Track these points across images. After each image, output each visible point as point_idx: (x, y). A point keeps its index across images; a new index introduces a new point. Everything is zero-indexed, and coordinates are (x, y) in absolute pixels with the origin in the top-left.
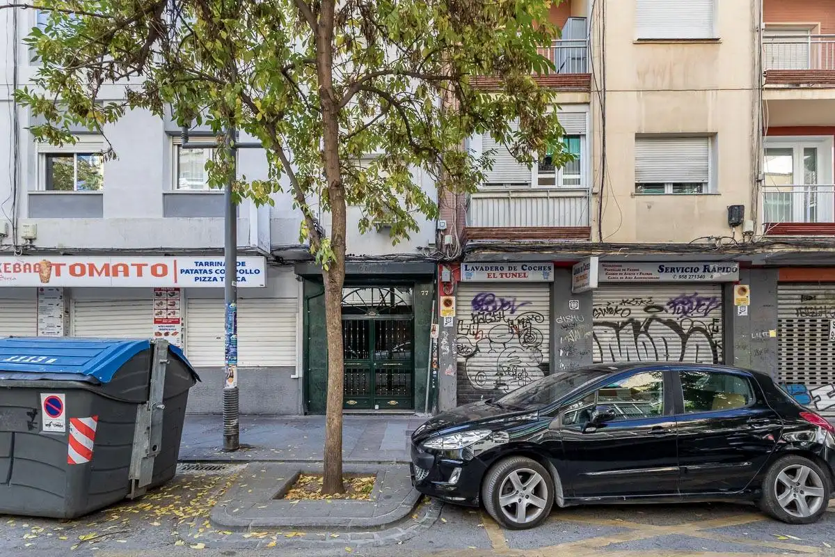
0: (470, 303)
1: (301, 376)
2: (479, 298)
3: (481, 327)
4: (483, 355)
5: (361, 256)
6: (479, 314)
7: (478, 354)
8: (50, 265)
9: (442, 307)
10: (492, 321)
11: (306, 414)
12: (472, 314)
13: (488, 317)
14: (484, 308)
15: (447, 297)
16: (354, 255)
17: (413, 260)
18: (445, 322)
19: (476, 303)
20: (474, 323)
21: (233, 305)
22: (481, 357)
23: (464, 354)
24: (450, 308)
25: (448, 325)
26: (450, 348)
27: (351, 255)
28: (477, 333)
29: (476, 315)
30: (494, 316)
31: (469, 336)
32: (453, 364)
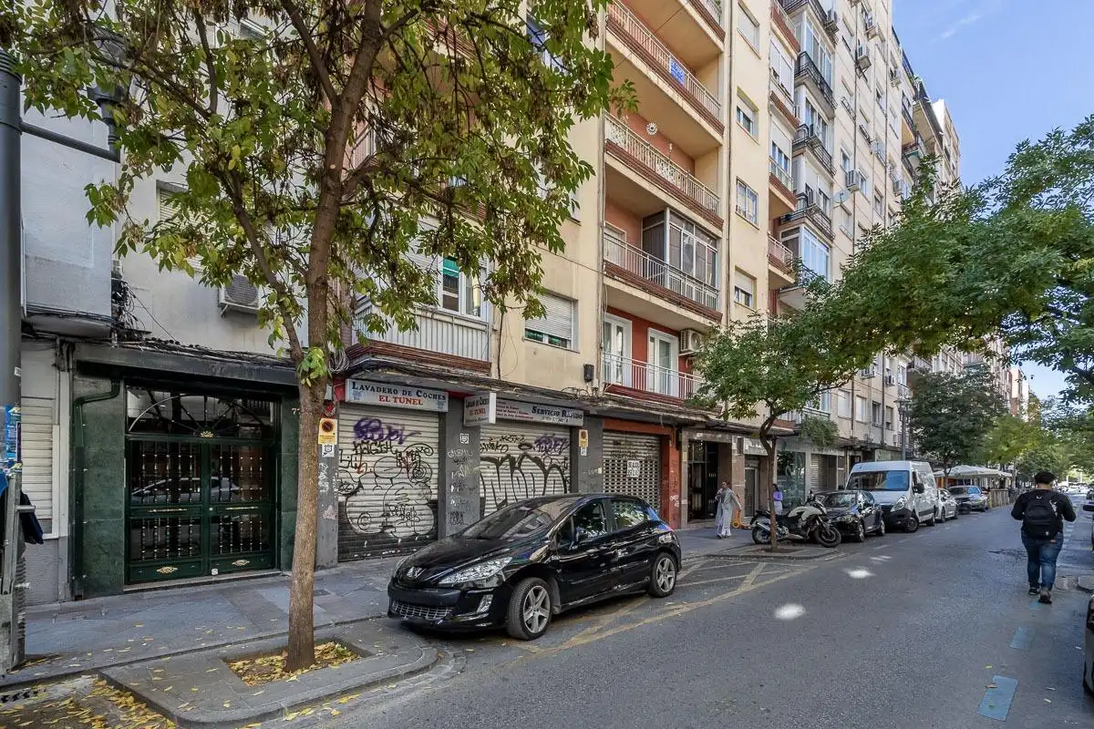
0: (352, 429)
1: (65, 533)
2: (363, 424)
3: (364, 458)
4: (366, 492)
5: (191, 346)
6: (363, 442)
7: (361, 492)
9: (321, 432)
10: (377, 452)
11: (78, 598)
12: (354, 443)
13: (374, 447)
14: (369, 435)
15: (327, 420)
16: (177, 343)
18: (324, 451)
19: (358, 429)
20: (357, 454)
21: (15, 409)
22: (365, 494)
23: (344, 492)
24: (330, 434)
25: (328, 455)
26: (331, 485)
27: (172, 342)
28: (360, 466)
29: (359, 444)
30: (380, 446)
31: (350, 469)
32: (333, 505)
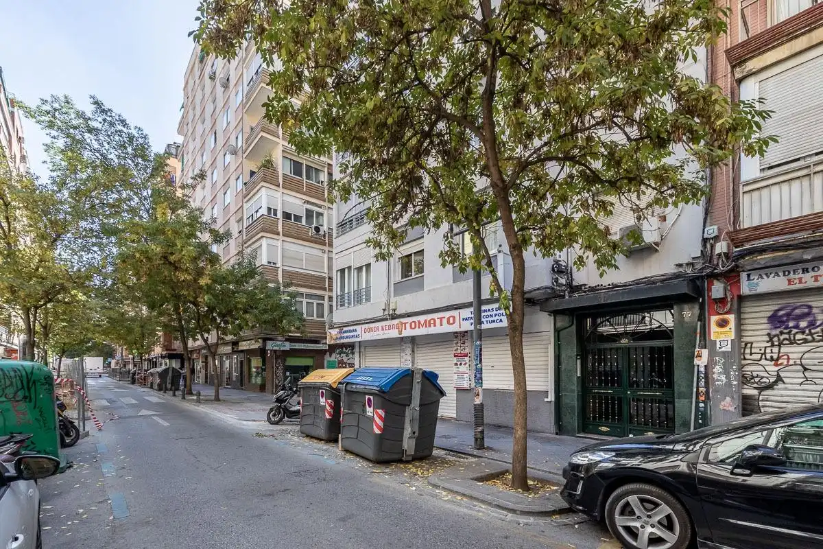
0: (765, 320)
1: (553, 399)
2: (781, 313)
3: (784, 350)
4: (789, 386)
5: (609, 285)
6: (782, 333)
7: (781, 386)
8: (402, 323)
9: (714, 328)
10: (806, 341)
11: (557, 434)
12: (769, 334)
13: (799, 336)
14: (791, 324)
15: (721, 317)
16: (602, 285)
17: (670, 279)
18: (718, 346)
19: (774, 320)
20: (773, 345)
21: (478, 342)
22: (786, 389)
23: (755, 385)
24: (727, 329)
25: (724, 349)
26: (728, 377)
27: (599, 285)
28: (779, 358)
29: (775, 336)
30: (811, 334)
31: (763, 362)
32: (732, 397)
